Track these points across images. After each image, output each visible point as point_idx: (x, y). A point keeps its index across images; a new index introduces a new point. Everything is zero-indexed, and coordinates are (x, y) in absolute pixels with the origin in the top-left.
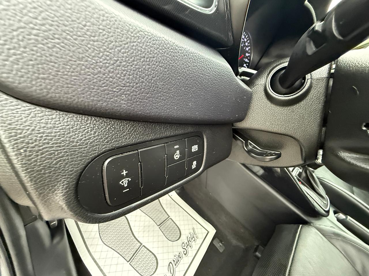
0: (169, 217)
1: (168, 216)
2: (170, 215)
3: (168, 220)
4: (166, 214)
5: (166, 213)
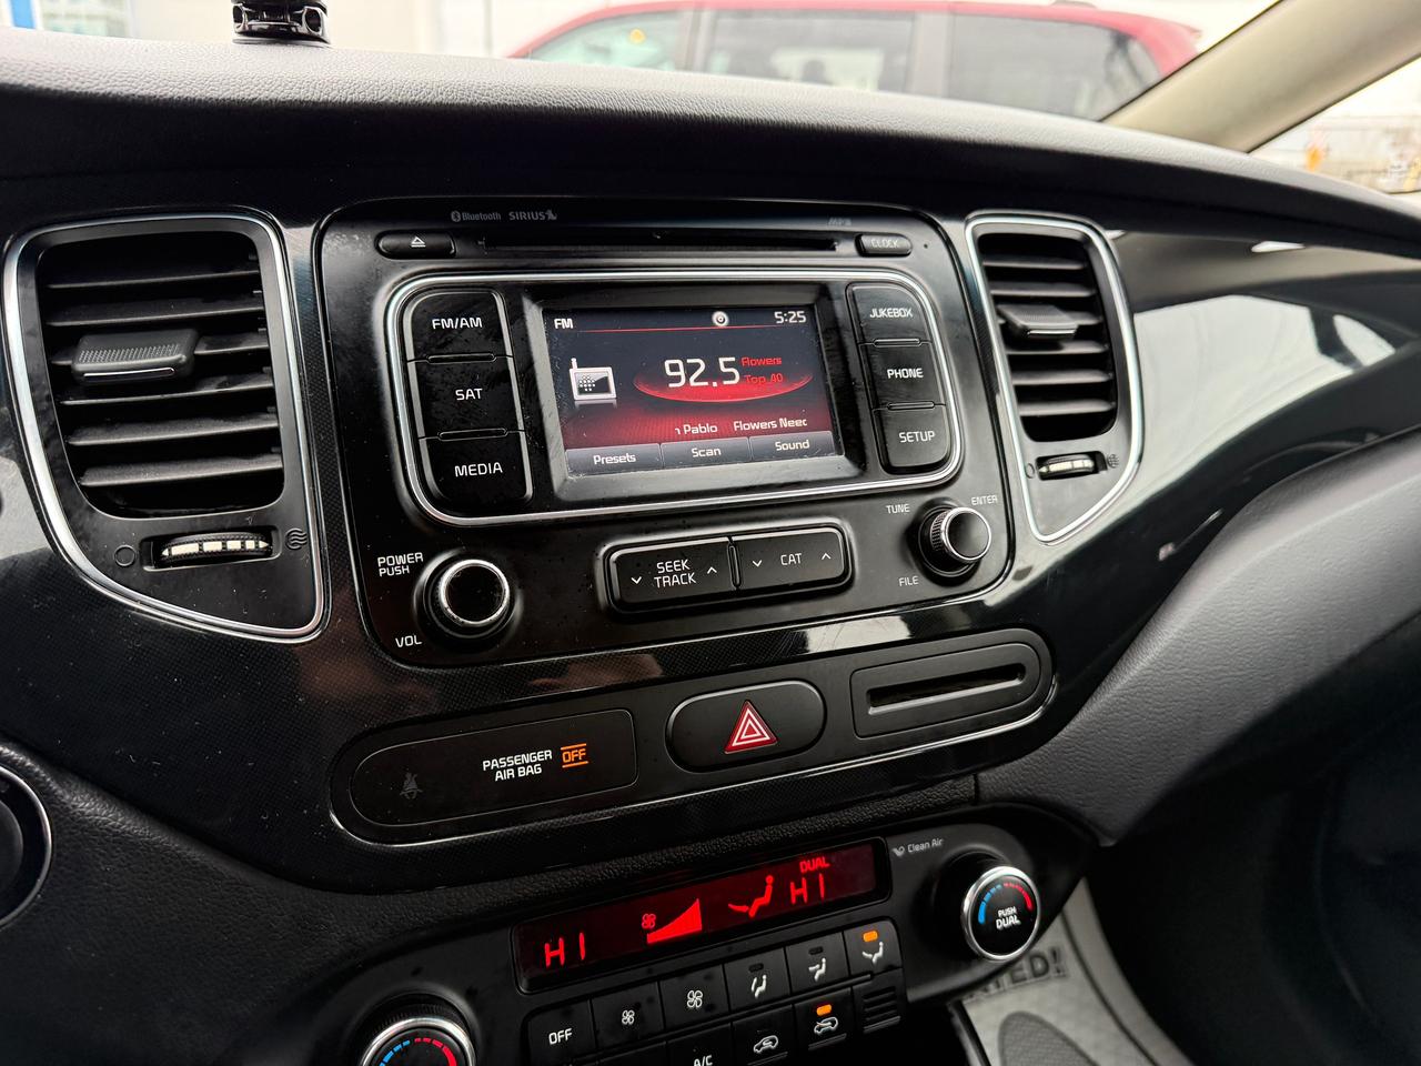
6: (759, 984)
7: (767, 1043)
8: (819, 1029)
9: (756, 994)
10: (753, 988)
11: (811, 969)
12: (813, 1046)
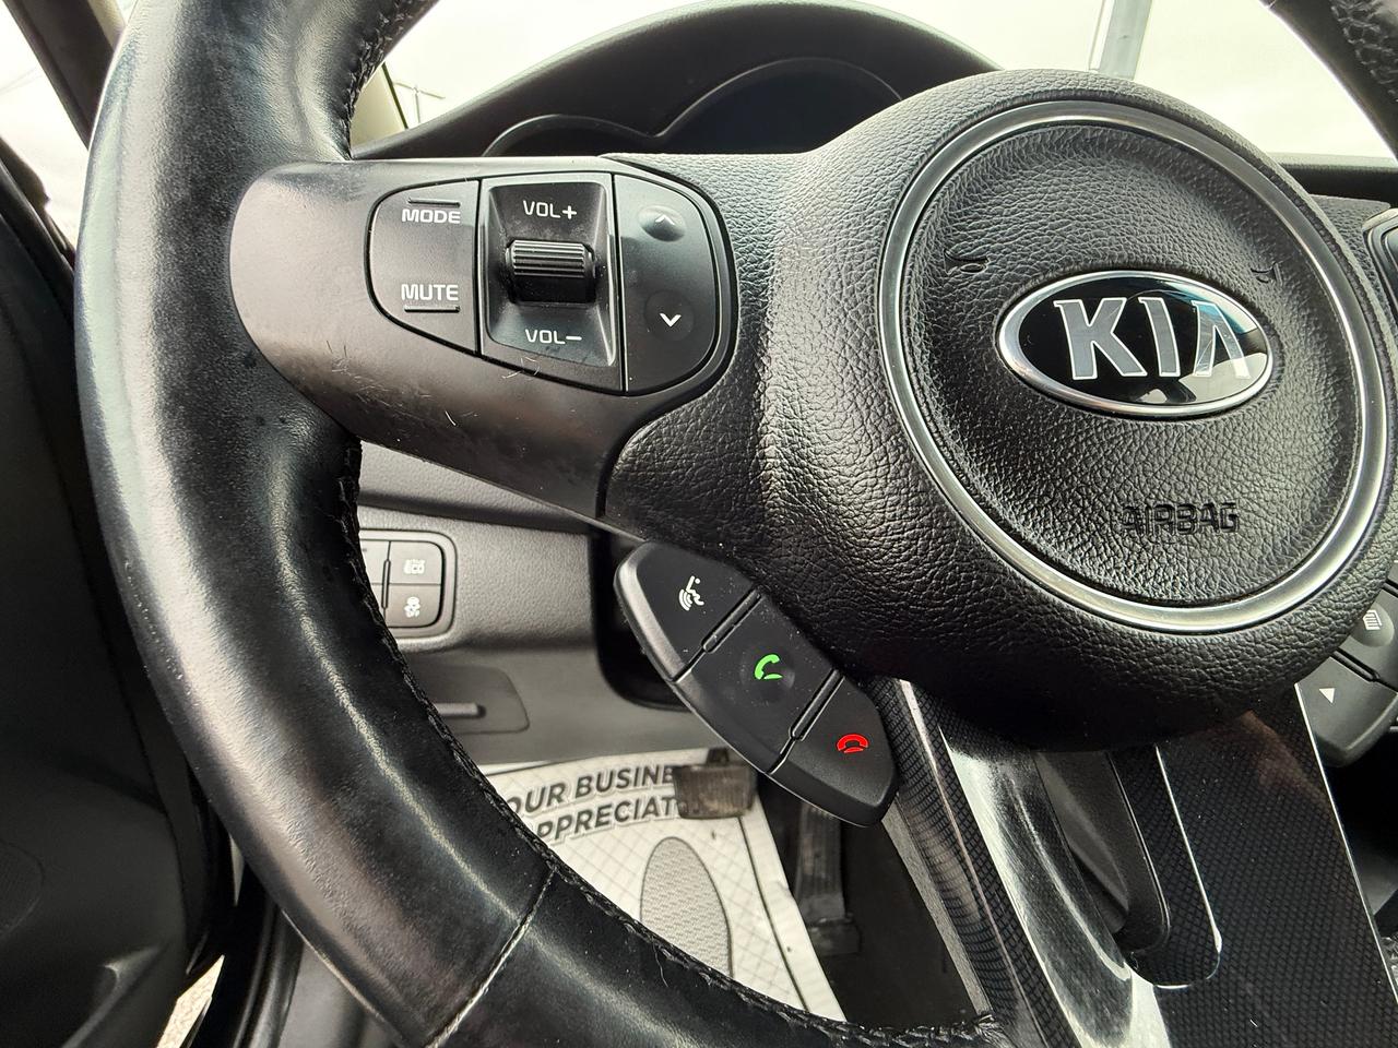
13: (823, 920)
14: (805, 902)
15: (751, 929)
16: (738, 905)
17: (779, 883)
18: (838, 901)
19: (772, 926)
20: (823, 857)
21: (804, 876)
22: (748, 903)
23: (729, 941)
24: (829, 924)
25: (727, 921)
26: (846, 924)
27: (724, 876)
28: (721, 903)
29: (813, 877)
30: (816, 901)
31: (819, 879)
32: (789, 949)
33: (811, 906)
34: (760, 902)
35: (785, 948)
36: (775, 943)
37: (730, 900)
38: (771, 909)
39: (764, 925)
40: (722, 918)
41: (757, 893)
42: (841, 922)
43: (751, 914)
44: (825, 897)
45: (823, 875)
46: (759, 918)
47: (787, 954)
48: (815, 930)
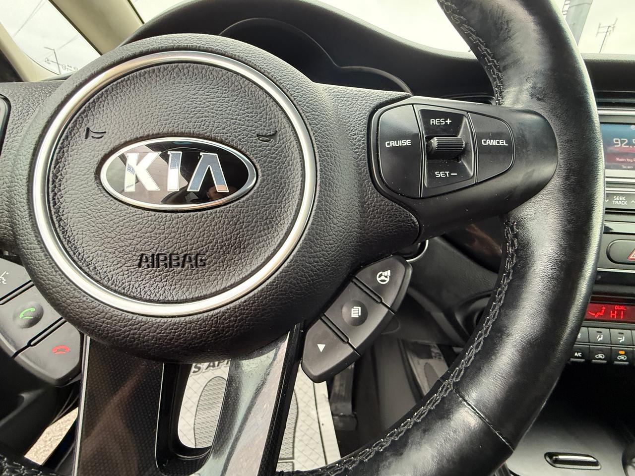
0: (293, 458)
1: (291, 456)
2: (296, 455)
3: (287, 462)
4: (291, 450)
5: (293, 447)
6: (600, 337)
7: (600, 356)
8: (619, 358)
9: (599, 340)
10: (598, 338)
11: (619, 338)
12: (616, 362)
13: (342, 414)
14: (334, 405)
15: (308, 414)
16: (305, 402)
17: (324, 395)
18: (350, 406)
19: (317, 413)
20: (344, 385)
21: (335, 393)
22: (309, 401)
23: (297, 417)
24: (344, 416)
25: (298, 408)
26: (352, 417)
27: (300, 389)
28: (297, 400)
29: (339, 394)
30: (339, 405)
31: (342, 396)
32: (323, 425)
33: (336, 407)
34: (314, 402)
35: (321, 424)
36: (317, 421)
37: (301, 399)
38: (318, 406)
39: (314, 412)
40: (296, 407)
41: (314, 398)
42: (350, 416)
43: (310, 407)
44: (344, 404)
45: (343, 394)
46: (313, 409)
47: (321, 426)
48: (336, 417)
